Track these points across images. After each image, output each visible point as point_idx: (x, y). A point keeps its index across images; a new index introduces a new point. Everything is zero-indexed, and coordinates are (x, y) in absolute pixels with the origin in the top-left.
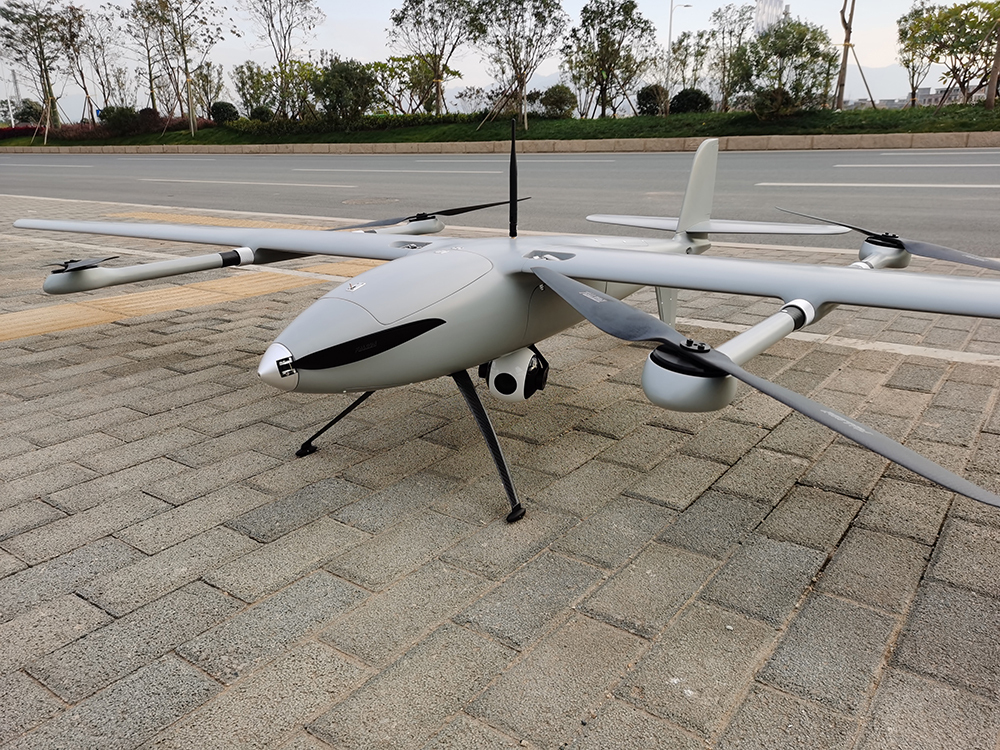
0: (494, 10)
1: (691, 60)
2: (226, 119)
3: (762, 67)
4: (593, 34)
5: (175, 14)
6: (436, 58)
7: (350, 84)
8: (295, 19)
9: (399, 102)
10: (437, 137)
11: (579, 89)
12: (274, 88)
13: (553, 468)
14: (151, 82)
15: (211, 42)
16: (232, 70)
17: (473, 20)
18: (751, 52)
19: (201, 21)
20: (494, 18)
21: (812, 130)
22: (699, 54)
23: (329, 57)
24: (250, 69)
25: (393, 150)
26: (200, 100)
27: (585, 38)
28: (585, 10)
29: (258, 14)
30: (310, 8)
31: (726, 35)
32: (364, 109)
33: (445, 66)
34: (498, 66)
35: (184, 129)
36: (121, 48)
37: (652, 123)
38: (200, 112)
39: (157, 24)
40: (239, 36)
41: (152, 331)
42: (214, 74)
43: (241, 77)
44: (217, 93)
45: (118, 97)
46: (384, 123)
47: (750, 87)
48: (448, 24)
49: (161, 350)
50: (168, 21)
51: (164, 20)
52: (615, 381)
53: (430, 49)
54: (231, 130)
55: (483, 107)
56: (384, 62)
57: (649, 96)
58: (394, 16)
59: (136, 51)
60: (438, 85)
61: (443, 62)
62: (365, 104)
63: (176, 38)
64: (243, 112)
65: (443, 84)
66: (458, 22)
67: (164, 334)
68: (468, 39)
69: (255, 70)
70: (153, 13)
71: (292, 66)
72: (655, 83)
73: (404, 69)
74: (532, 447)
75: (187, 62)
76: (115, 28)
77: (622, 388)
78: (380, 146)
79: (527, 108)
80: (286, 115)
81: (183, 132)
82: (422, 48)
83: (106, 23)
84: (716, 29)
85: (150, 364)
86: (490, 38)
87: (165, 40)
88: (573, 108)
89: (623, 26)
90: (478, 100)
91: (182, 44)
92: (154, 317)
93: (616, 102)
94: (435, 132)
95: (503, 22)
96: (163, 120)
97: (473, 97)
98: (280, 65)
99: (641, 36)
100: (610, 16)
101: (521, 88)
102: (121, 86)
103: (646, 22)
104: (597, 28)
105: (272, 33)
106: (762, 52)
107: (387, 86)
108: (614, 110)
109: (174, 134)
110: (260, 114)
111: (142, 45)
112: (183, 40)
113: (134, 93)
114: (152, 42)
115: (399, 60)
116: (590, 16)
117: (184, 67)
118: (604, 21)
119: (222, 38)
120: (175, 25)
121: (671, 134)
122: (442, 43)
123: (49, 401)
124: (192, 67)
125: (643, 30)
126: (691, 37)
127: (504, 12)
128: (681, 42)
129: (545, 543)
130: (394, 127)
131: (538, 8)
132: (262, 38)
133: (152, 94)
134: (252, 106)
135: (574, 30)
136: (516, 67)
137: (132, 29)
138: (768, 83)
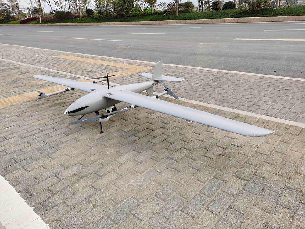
2: (90, 14)
10: (151, 19)
21: (265, 15)
25: (138, 24)
35: (79, 18)
44: (89, 4)
46: (136, 15)
54: (92, 18)
55: (165, 9)
57: (216, 4)
78: (134, 23)
81: (78, 18)
88: (193, 9)
96: (73, 15)
97: (163, 6)
109: (76, 19)
110: (100, 12)
121: (221, 17)
123: (40, 112)
133: (69, 5)
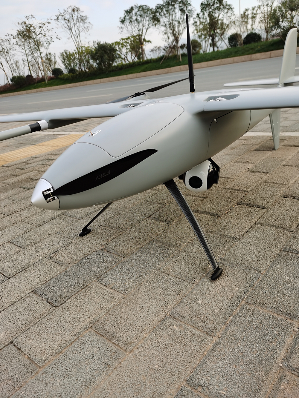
0: (162, 10)
1: (250, 21)
2: (59, 75)
3: (284, 16)
4: (206, 14)
5: (33, 34)
6: (140, 36)
7: (106, 52)
8: (81, 28)
9: (127, 57)
10: (144, 70)
11: (202, 41)
12: (76, 59)
13: (231, 233)
14: (28, 63)
15: (49, 44)
16: (59, 55)
17: (154, 17)
18: (279, 11)
19: (44, 36)
20: (162, 14)
22: (253, 17)
23: (96, 43)
24: (66, 53)
25: (126, 78)
26: (49, 70)
27: (203, 17)
28: (202, 4)
29: (66, 29)
30: (86, 23)
31: (265, 7)
32: (113, 63)
33: (144, 40)
34: (166, 36)
35: (43, 82)
36: (15, 52)
37: (236, 50)
38: (50, 74)
39: (27, 39)
40: (59, 39)
41: (18, 168)
42: (53, 58)
43: (63, 57)
44: (55, 65)
45: (18, 72)
46: (122, 67)
47: (279, 27)
48: (143, 20)
49: (20, 178)
50: (31, 37)
51: (30, 37)
52: (252, 171)
53: (137, 32)
54: (61, 79)
55: (161, 54)
56: (118, 41)
57: (234, 39)
58: (121, 20)
59: (21, 52)
60: (142, 48)
61: (143, 37)
62: (113, 60)
63: (35, 44)
64: (65, 72)
65: (144, 47)
66: (147, 18)
67: (23, 169)
68: (153, 25)
69: (68, 53)
70: (25, 35)
71: (82, 49)
72: (235, 32)
73: (127, 43)
74: (215, 218)
75: (41, 53)
76: (12, 43)
77: (259, 175)
78: (121, 77)
79: (180, 52)
80: (82, 70)
82: (134, 32)
83: (8, 42)
84: (260, 5)
85: (13, 186)
86: (162, 23)
87: (31, 46)
88: (200, 49)
89: (219, 9)
90: (159, 52)
91: (38, 46)
92: (20, 161)
93: (218, 44)
94: (143, 68)
95: (166, 15)
96: (35, 79)
97: (157, 50)
98: (77, 49)
99: (227, 12)
100: (213, 5)
101: (177, 44)
102: (18, 67)
103: (229, 5)
104: (208, 11)
105: (73, 36)
106: (284, 10)
107: (121, 51)
108: (218, 48)
109: (40, 84)
110: (72, 71)
111: (23, 49)
112: (38, 44)
113: (23, 70)
114: (26, 47)
115: (124, 39)
116: (204, 7)
117: (40, 56)
118: (211, 8)
119: (53, 41)
120: (34, 39)
121: (245, 54)
122: (142, 29)
124: (43, 55)
125: (228, 9)
126: (249, 11)
127: (167, 11)
128: (245, 13)
129: (242, 297)
130: (126, 68)
131: (181, 7)
132: (69, 39)
133: (29, 69)
134: (68, 68)
135: (198, 14)
136: (174, 35)
137: (18, 43)
138: (287, 24)
